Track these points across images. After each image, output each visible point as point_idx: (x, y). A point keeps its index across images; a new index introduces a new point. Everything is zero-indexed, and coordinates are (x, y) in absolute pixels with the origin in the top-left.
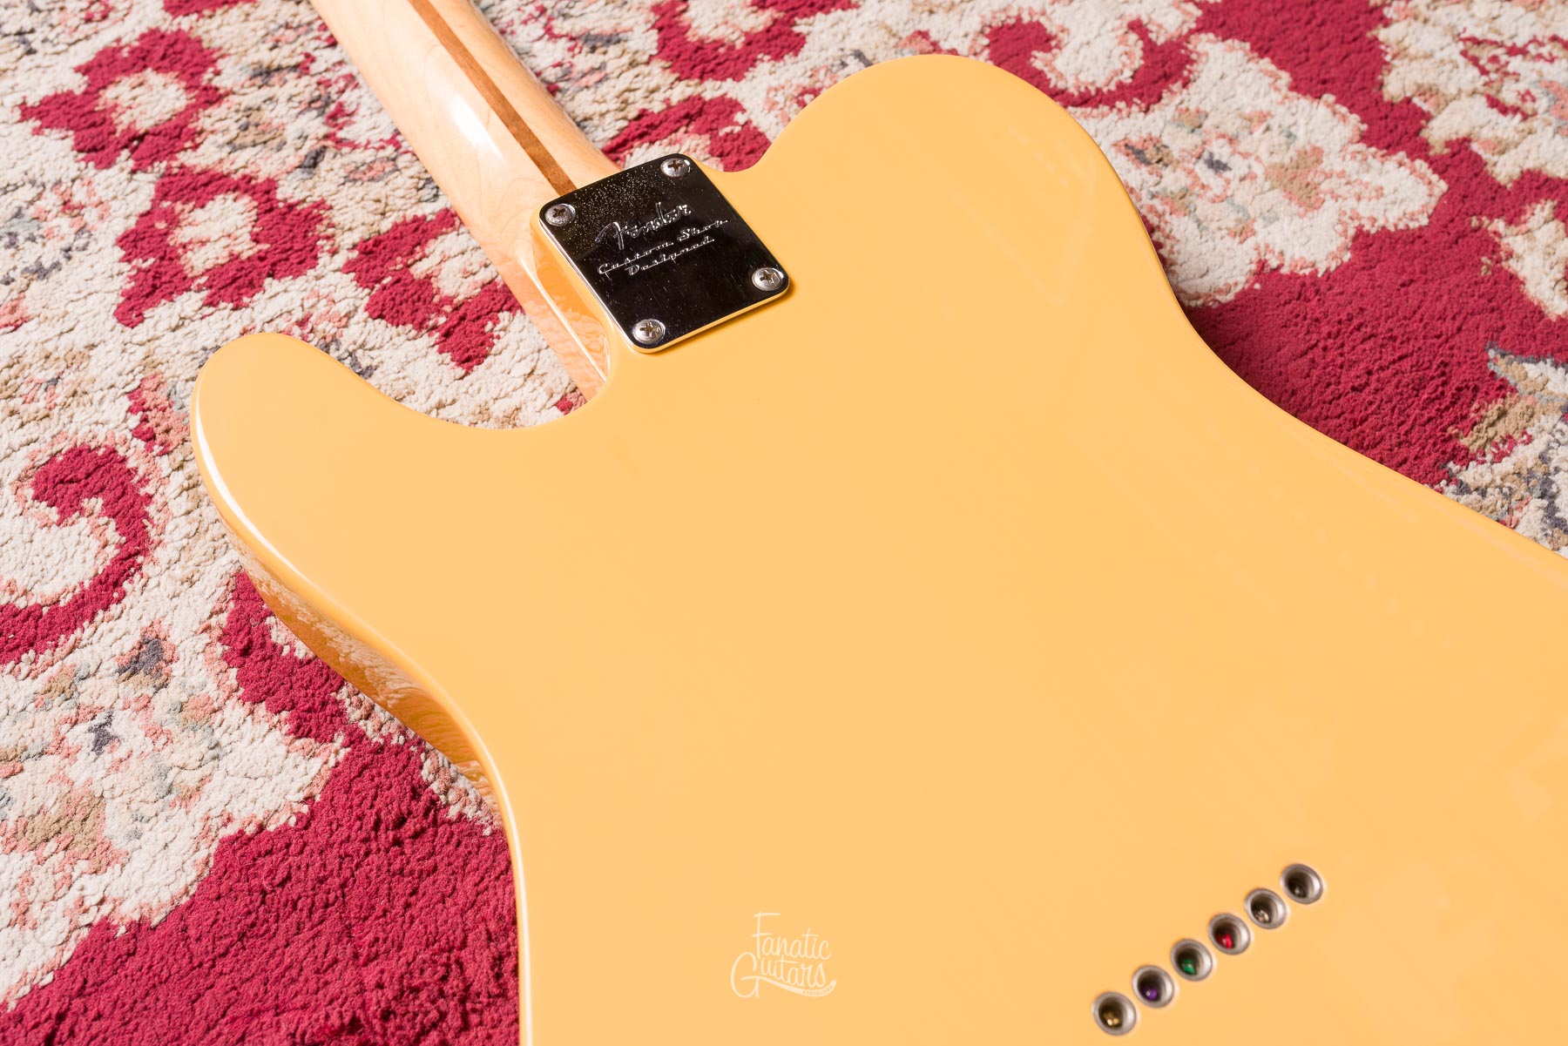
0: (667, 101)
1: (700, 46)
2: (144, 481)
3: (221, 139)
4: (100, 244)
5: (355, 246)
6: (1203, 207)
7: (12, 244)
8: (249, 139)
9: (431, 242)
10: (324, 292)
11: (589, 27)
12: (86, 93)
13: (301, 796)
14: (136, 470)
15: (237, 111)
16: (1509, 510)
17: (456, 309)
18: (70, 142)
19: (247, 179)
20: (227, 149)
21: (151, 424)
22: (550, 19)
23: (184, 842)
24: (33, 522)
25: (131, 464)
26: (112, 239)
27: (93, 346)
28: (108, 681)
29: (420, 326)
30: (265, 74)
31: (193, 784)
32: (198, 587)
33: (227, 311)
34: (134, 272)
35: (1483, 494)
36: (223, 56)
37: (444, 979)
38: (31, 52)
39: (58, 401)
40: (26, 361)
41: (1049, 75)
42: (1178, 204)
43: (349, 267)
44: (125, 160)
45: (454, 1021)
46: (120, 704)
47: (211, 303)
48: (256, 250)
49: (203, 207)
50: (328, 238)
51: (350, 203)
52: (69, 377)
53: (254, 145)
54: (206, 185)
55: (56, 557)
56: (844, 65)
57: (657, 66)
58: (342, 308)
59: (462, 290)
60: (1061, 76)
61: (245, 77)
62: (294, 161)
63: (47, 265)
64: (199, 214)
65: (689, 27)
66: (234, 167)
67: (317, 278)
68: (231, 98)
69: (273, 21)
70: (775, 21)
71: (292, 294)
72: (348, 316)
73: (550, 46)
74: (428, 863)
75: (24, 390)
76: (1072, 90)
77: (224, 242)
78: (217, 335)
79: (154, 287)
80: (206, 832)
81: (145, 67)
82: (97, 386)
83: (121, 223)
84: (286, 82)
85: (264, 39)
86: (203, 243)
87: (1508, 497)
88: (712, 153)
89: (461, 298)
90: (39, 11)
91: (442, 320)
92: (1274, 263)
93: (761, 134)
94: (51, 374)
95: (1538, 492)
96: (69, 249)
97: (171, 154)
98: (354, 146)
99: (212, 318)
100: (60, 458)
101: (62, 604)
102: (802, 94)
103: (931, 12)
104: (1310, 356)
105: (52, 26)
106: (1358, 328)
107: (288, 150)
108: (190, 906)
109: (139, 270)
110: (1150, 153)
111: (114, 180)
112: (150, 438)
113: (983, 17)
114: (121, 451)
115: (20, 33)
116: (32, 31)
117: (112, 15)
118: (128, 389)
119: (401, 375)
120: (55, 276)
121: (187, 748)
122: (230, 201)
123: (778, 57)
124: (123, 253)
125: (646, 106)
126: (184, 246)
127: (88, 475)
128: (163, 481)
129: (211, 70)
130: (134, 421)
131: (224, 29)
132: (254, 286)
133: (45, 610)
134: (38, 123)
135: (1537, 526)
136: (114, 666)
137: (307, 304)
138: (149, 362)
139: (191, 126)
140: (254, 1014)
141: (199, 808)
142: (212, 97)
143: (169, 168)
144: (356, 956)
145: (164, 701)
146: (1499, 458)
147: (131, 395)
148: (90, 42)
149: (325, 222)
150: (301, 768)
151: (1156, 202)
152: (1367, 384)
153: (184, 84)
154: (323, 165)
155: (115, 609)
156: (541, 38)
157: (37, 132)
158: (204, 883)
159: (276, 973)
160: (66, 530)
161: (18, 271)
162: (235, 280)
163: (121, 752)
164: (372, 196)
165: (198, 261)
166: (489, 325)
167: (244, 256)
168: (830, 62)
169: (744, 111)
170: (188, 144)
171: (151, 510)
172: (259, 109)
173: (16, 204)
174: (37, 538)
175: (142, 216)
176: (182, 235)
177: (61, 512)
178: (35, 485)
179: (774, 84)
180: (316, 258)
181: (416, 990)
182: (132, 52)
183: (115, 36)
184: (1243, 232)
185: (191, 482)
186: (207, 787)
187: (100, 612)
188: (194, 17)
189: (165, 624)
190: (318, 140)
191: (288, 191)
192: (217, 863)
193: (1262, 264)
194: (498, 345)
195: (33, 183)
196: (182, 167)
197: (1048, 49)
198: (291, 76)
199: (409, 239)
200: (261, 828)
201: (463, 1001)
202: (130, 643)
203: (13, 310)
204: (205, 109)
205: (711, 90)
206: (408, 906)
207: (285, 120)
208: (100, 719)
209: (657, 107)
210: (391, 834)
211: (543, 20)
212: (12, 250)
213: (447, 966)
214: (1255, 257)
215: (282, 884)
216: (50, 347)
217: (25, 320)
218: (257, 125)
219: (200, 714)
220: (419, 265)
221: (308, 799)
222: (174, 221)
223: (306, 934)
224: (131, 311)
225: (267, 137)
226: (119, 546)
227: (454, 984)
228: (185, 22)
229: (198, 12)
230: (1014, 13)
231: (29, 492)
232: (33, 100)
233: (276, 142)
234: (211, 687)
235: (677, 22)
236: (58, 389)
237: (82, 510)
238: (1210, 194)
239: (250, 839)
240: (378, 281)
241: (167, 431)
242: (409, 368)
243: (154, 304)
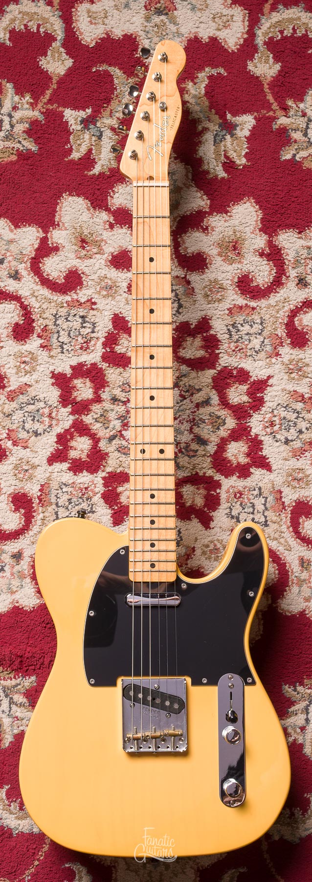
0: (205, 473)
1: (225, 459)
2: (34, 511)
3: (95, 416)
4: (53, 433)
5: (108, 473)
6: (305, 587)
7: (33, 420)
8: (101, 420)
9: (126, 483)
10: (95, 482)
11: (202, 434)
12: (70, 378)
13: (33, 606)
14: (34, 507)
15: (103, 409)
16: (300, 701)
17: (121, 507)
18: (59, 393)
19: (95, 434)
20: (94, 421)
21: (42, 497)
22: (194, 425)
23: (7, 602)
24: (8, 508)
25: (34, 505)
26: (56, 435)
27: (38, 466)
28: (8, 557)
29: (110, 507)
30: (115, 400)
31: (14, 591)
32: (34, 546)
33: (72, 475)
34: (56, 448)
35: (298, 694)
36: (108, 386)
37: (40, 658)
38: (63, 353)
39: (26, 477)
40: (23, 460)
41: (301, 526)
42: (300, 582)
43: (104, 478)
44: (69, 409)
45: (38, 666)
46: (8, 563)
47: (70, 469)
48: (86, 459)
49: (81, 437)
50: (104, 466)
51: (114, 458)
52: (30, 471)
53: (102, 423)
54: (84, 430)
55: (10, 520)
56: (255, 490)
57: (209, 460)
58: (97, 490)
59: (125, 502)
60: (303, 528)
61: (109, 398)
62: (107, 435)
63: (39, 432)
64: (79, 439)
65: (226, 451)
66: (93, 428)
67: (96, 477)
68: (103, 402)
69: (126, 380)
70: (248, 463)
71: (88, 478)
72: (97, 493)
73: (188, 435)
74: (48, 635)
75: (20, 469)
76: (302, 534)
77: (80, 452)
78: (67, 480)
79: (59, 456)
80: (12, 602)
81: (88, 377)
82: (35, 479)
83: (59, 430)
84: (119, 405)
85: (120, 386)
86: (75, 450)
87: (302, 697)
88: (205, 497)
89: (124, 504)
90: (71, 337)
91: (116, 508)
92: (307, 612)
93: (220, 499)
94: (26, 468)
95: (309, 701)
96: (45, 430)
97: (80, 414)
98: (124, 439)
99: (68, 474)
100: (20, 494)
101: (6, 532)
102: (238, 493)
103: (289, 486)
104: (293, 641)
105: (71, 345)
106: (309, 641)
107: (108, 430)
108: (4, 615)
109: (58, 448)
110: (305, 564)
111: (64, 414)
112: (40, 500)
113: (299, 496)
114: (33, 500)
115: (62, 343)
116: (66, 344)
117: (88, 350)
118: (42, 483)
119: (100, 518)
120: (39, 437)
121: (16, 583)
122: (87, 439)
123: (239, 477)
124: (56, 440)
125: (199, 471)
126: (71, 447)
127: (24, 502)
128: (39, 514)
129: (103, 390)
130: (39, 494)
131: (113, 375)
132: (81, 471)
133: (3, 532)
134: (54, 381)
135: (302, 707)
136: (11, 555)
137: (90, 484)
138: (49, 479)
139: (90, 407)
140: (6, 643)
141: (14, 597)
142: (98, 399)
143: (78, 418)
144: (28, 643)
145: (17, 568)
146: (309, 688)
147: (42, 486)
148: (78, 358)
149: (106, 461)
150: (36, 600)
151: (295, 578)
152: (298, 655)
153: (94, 390)
154: (114, 442)
155: (16, 541)
156: (188, 430)
157: (53, 384)
158: (8, 611)
159: (13, 638)
160: (14, 514)
161: (32, 430)
162: (78, 466)
163: (4, 575)
164: (120, 459)
165: (73, 454)
166: (125, 517)
167: (83, 460)
168: (252, 487)
169: (220, 489)
170: (86, 413)
171: (33, 520)
172: (108, 411)
173: (39, 407)
174: (8, 513)
175: (66, 430)
176: (73, 443)
177: (15, 509)
178: (13, 498)
179: (234, 485)
180: (98, 470)
181: (34, 657)
182: (87, 369)
183: (85, 360)
184: (307, 600)
185: (44, 518)
186: (16, 593)
187: (13, 540)
188: (108, 365)
189: (25, 550)
190: (117, 431)
191: (102, 445)
192: (12, 610)
193: (304, 611)
194: (125, 523)
195: (45, 402)
196: (82, 420)
197: (307, 517)
198: (122, 404)
199: (122, 478)
200: (23, 608)
201: (41, 664)
202: (16, 551)
203: (26, 442)
204: (95, 403)
205: (218, 477)
206: (41, 640)
207: (112, 419)
208: (3, 564)
209: (201, 474)
210: (45, 625)
211: (192, 424)
212: (32, 422)
213: (42, 656)
214: (304, 608)
215: (21, 622)
216: (30, 460)
217: (28, 447)
218: (105, 417)
219: (22, 576)
220: (120, 488)
221: (34, 608)
222: (72, 438)
223: (21, 634)
224: (52, 460)
225: (106, 422)
226: (23, 525)
227: (42, 660)
228: (104, 365)
229: (109, 364)
230: (308, 499)
231: (11, 499)
232: (56, 372)
233: (106, 425)
234: (26, 572)
235: (224, 447)
236: (27, 474)
237: (19, 511)
238: (309, 585)
239: (20, 609)
240: (108, 487)
241: (45, 501)
242: (103, 517)
243: (57, 462)
